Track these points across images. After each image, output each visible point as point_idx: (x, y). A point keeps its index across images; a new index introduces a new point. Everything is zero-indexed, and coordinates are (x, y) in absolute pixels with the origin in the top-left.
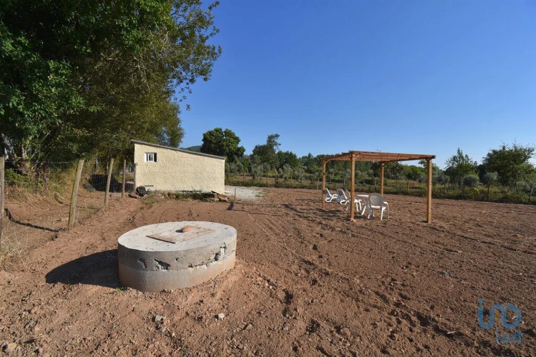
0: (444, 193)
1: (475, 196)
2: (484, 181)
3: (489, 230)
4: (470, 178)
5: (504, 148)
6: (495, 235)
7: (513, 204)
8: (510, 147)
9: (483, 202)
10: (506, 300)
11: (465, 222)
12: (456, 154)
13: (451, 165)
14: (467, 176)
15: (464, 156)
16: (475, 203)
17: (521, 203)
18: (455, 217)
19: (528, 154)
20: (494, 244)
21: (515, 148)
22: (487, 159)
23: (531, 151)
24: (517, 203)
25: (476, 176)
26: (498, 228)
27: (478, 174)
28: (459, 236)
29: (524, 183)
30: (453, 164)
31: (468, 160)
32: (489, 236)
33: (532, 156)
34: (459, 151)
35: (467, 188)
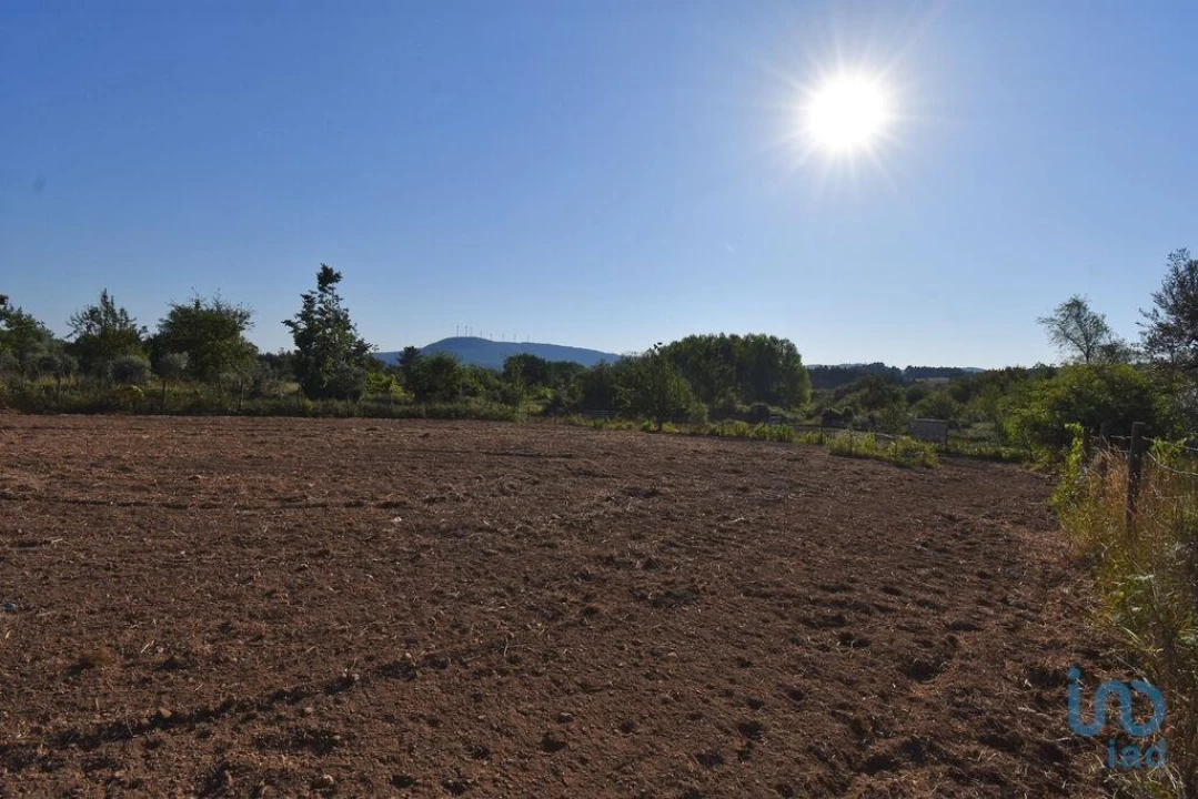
0: (56, 398)
1: (134, 404)
2: (161, 369)
3: (145, 474)
4: (130, 363)
5: (198, 304)
6: (154, 485)
7: (210, 417)
8: (208, 304)
9: (152, 417)
10: (136, 618)
11: (92, 465)
12: (97, 304)
13: (84, 328)
14: (124, 358)
15: (118, 312)
16: (132, 419)
17: (225, 413)
18: (68, 457)
19: (240, 322)
20: (145, 504)
21: (219, 307)
22: (168, 324)
23: (245, 318)
24: (218, 415)
25: (142, 360)
26: (164, 468)
27: (148, 354)
28: (65, 501)
29: (233, 376)
30: (89, 328)
31: (127, 320)
32: (141, 489)
33: (246, 326)
34: (105, 297)
35: (117, 387)
